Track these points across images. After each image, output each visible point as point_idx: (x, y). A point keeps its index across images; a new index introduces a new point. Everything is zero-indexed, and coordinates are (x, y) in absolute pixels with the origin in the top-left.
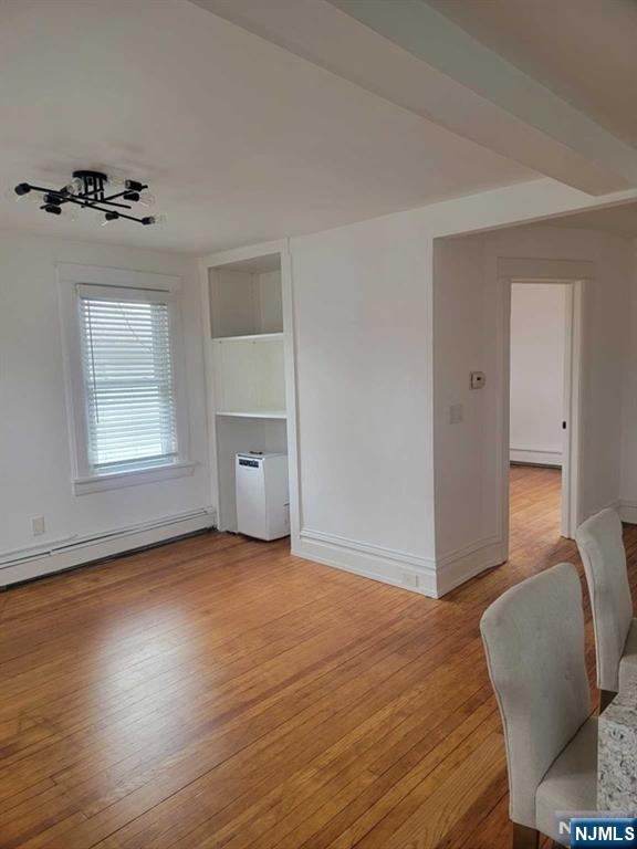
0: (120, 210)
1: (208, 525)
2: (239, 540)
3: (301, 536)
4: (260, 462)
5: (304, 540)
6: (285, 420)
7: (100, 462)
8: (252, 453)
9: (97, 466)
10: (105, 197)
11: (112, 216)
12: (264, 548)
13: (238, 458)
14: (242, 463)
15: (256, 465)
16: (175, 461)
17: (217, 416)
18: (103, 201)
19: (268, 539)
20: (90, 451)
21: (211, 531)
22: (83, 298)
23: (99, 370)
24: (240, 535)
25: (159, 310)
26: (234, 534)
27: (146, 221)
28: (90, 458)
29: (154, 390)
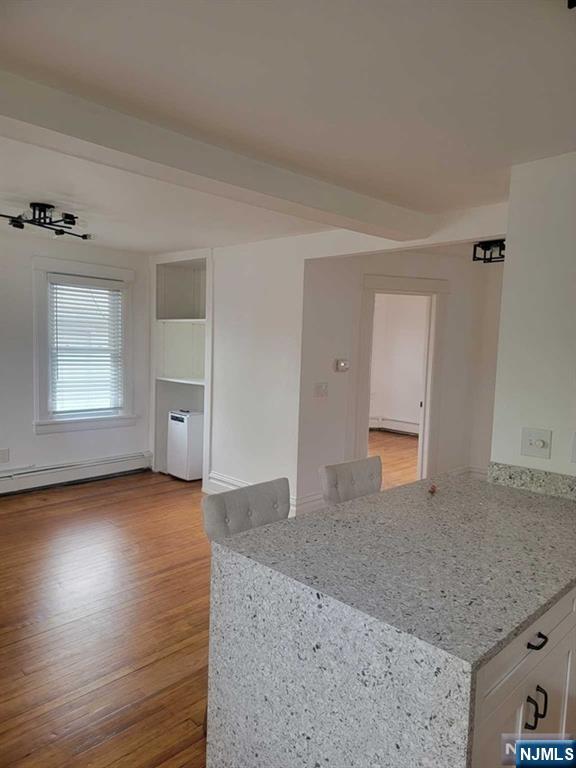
0: (65, 229)
1: (144, 466)
2: (166, 479)
3: (210, 478)
4: (185, 418)
5: (212, 480)
6: (203, 387)
7: (58, 409)
8: (182, 411)
9: (55, 413)
10: (53, 220)
11: (61, 232)
12: (183, 485)
13: (170, 414)
14: (174, 418)
15: (182, 420)
16: (120, 413)
17: (157, 380)
18: (51, 223)
19: (188, 479)
20: (50, 400)
21: (147, 471)
22: (53, 284)
23: (63, 339)
24: (169, 475)
25: (114, 295)
26: (164, 474)
27: (84, 237)
28: (50, 406)
29: (107, 356)
